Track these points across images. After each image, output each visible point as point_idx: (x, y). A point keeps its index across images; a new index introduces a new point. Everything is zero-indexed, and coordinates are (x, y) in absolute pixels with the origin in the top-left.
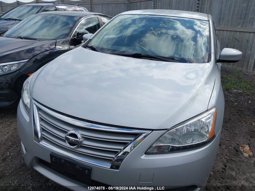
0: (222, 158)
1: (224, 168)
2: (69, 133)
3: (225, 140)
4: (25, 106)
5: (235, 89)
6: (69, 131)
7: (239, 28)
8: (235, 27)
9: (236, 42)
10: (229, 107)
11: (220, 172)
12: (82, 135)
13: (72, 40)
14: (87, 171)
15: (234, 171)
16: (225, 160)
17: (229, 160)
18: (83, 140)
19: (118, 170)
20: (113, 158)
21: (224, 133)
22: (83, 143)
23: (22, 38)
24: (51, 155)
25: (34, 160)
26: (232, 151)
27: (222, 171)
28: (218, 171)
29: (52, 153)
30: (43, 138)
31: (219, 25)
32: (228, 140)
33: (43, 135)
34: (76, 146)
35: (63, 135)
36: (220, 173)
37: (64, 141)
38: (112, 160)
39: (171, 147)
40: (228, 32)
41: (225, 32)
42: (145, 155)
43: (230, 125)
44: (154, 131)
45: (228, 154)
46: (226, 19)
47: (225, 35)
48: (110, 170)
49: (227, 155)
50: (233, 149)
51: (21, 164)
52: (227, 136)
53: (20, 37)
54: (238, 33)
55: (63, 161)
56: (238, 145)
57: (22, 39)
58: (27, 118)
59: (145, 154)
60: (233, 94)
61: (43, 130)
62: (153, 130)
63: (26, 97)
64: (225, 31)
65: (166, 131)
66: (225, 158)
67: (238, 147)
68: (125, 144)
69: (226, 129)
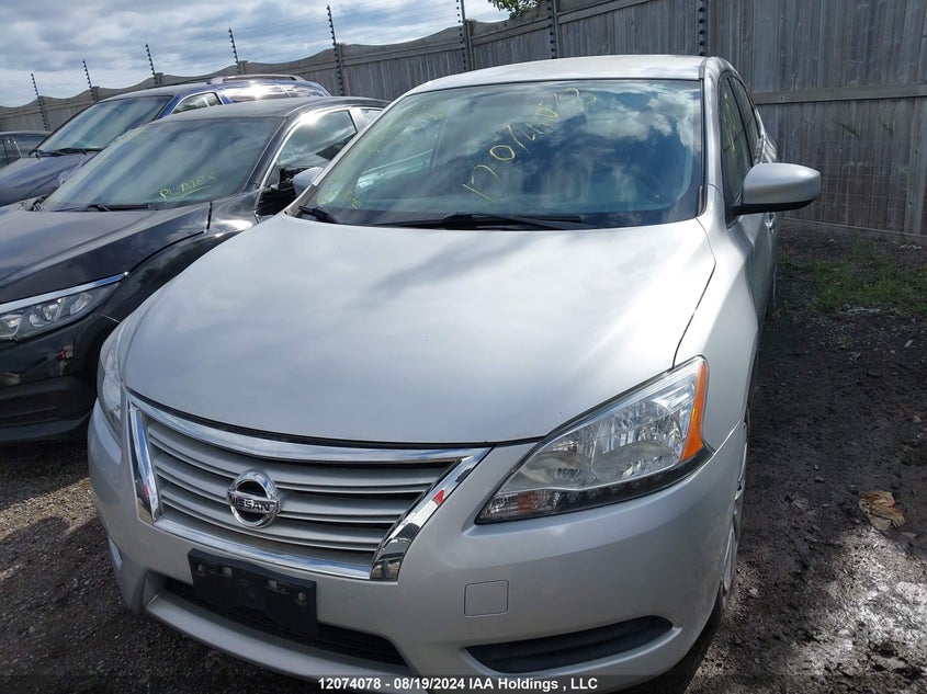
0: (793, 542)
1: (797, 574)
2: (238, 480)
3: (811, 481)
4: (110, 416)
5: (857, 303)
6: (238, 475)
7: (854, 89)
8: (840, 86)
9: (849, 138)
10: (830, 368)
11: (786, 587)
12: (277, 483)
13: (265, 195)
14: (301, 596)
15: (834, 580)
16: (804, 549)
17: (820, 545)
18: (283, 500)
19: (396, 583)
20: (376, 545)
21: (808, 459)
22: (284, 509)
23: (102, 210)
24: (191, 557)
25: (147, 585)
26: (833, 516)
27: (793, 585)
28: (776, 585)
29: (194, 550)
30: (167, 510)
31: (782, 86)
32: (820, 481)
33: (164, 497)
34: (261, 521)
35: (220, 491)
36: (784, 591)
37: (226, 509)
38: (373, 552)
39: (557, 496)
40: (819, 108)
41: (808, 109)
42: (475, 526)
43: (831, 430)
44: (496, 450)
45: (815, 527)
46: (805, 62)
47: (808, 119)
48: (369, 585)
49: (811, 531)
50: (835, 508)
51: (117, 611)
52: (817, 467)
53: (96, 206)
54: (854, 105)
55: (228, 571)
56: (855, 493)
57: (105, 211)
58: (115, 454)
59: (476, 523)
60: (848, 323)
61: (163, 482)
62: (493, 445)
63: (111, 391)
64: (806, 107)
65: (535, 444)
66: (806, 540)
67: (855, 498)
68: (411, 499)
69: (815, 443)
